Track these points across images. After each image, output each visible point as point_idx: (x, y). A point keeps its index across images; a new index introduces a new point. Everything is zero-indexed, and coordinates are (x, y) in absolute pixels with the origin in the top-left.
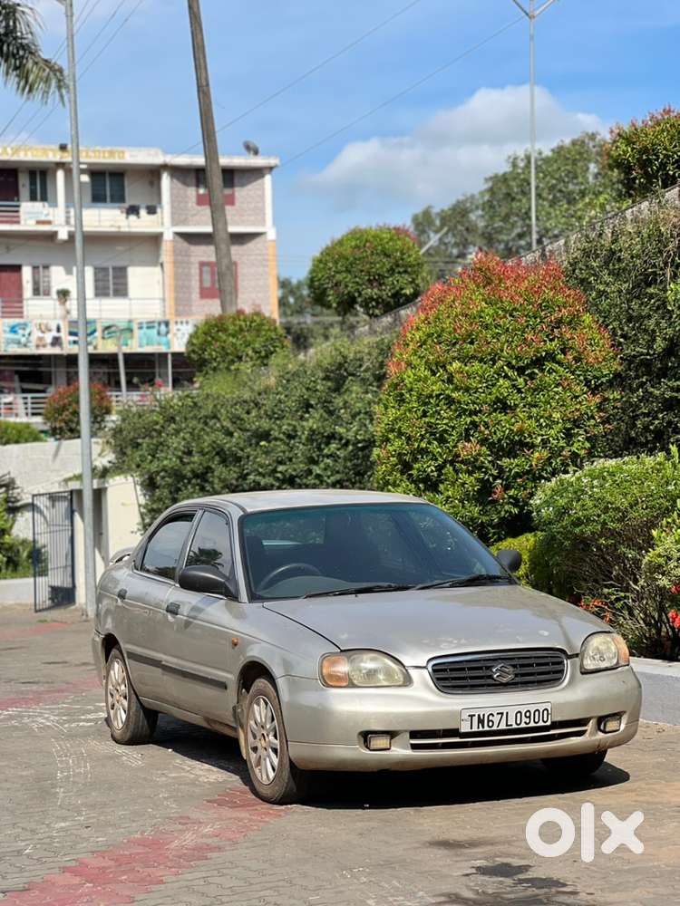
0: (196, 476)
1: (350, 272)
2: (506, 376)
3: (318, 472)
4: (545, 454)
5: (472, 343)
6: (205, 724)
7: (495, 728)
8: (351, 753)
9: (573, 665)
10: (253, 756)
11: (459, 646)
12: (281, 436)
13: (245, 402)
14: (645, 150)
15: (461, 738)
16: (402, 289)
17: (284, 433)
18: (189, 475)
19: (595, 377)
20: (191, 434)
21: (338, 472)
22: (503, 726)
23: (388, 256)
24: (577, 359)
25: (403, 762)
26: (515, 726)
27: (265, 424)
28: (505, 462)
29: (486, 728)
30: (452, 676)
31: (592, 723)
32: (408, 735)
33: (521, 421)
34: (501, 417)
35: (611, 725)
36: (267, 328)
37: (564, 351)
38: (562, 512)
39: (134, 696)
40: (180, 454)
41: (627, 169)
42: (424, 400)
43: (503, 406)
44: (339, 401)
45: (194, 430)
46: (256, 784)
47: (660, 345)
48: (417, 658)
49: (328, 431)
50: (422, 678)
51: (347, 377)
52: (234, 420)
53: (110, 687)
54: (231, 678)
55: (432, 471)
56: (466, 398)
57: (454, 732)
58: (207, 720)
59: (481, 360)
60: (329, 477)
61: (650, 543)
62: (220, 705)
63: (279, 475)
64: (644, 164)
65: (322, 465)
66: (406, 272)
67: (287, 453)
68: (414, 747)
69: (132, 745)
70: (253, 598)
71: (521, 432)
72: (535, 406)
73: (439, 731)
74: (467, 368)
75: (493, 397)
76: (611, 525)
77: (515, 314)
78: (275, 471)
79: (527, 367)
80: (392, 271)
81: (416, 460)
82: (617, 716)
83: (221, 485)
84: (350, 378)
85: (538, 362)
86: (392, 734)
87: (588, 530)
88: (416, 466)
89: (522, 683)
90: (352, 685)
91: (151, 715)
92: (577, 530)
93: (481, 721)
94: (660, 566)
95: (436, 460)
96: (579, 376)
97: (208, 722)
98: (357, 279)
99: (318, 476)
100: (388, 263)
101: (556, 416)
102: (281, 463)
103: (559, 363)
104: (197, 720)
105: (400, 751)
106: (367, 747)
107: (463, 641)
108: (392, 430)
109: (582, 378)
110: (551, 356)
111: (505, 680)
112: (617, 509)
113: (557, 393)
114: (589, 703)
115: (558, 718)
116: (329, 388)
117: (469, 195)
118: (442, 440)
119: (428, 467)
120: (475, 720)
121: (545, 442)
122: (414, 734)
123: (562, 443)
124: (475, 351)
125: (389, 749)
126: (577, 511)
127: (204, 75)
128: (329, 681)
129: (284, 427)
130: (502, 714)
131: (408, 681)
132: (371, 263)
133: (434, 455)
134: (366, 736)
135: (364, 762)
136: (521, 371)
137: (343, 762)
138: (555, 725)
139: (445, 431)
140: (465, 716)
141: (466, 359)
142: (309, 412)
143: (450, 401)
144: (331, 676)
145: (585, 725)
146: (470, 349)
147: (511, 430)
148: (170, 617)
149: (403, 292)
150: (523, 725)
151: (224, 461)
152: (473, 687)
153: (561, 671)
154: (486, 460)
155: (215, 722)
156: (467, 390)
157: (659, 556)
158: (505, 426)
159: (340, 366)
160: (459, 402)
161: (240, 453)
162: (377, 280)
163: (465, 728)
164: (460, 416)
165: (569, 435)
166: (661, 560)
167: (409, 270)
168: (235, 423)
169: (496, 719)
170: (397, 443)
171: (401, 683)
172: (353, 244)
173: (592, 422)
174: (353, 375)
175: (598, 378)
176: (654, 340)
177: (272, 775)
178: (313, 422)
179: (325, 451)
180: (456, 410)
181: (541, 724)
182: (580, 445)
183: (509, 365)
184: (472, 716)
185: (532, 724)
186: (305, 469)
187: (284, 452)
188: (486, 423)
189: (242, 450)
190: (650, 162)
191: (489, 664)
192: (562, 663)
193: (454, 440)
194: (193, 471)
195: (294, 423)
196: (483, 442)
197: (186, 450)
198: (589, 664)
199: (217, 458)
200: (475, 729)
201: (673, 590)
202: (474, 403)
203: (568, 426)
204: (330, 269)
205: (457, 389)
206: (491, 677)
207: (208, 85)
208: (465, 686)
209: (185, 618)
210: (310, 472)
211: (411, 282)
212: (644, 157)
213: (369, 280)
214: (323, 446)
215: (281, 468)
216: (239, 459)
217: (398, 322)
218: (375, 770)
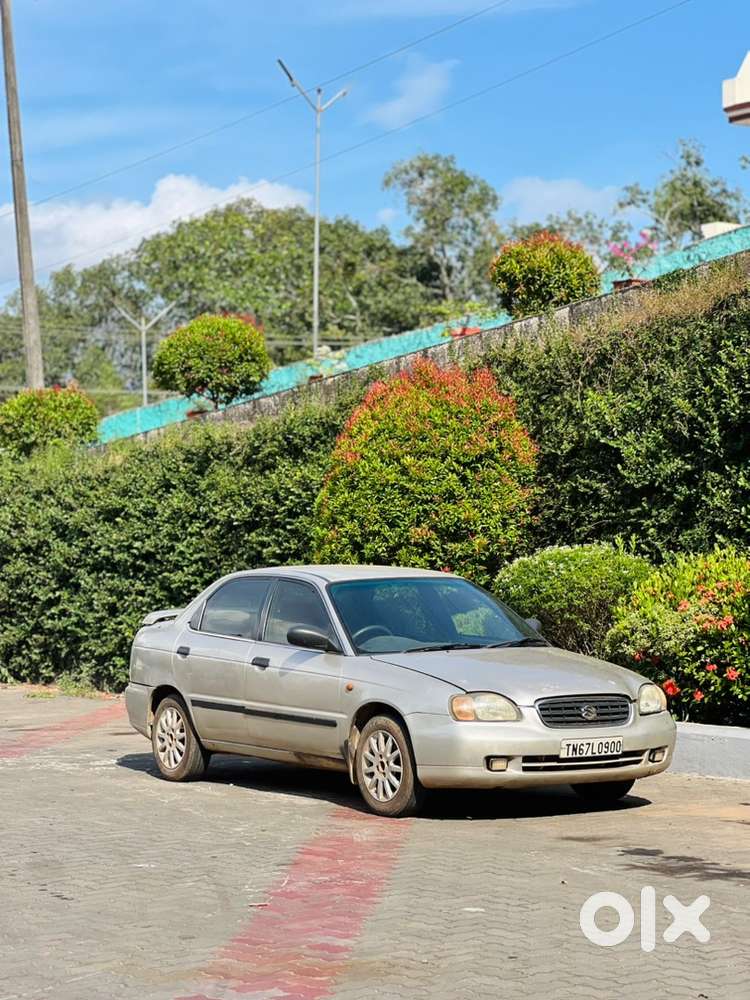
0: (27, 550)
1: (202, 359)
2: (453, 471)
3: (182, 549)
4: (486, 541)
5: (423, 440)
6: (294, 759)
7: (584, 755)
8: (473, 772)
9: (635, 707)
10: (368, 781)
11: (555, 690)
12: (137, 513)
13: (89, 479)
14: (531, 270)
15: (558, 762)
16: (249, 376)
17: (140, 511)
18: (18, 548)
19: (524, 474)
20: (20, 508)
21: (202, 550)
22: (589, 754)
23: (236, 344)
24: (513, 458)
25: (514, 781)
26: (597, 754)
27: (116, 501)
28: (450, 546)
29: (578, 755)
30: (557, 712)
31: (647, 753)
32: (521, 759)
33: (465, 510)
34: (450, 507)
35: (658, 757)
37: (501, 449)
38: (532, 591)
39: (194, 739)
40: (7, 527)
41: (512, 283)
42: (380, 490)
43: (450, 496)
44: (203, 484)
45: (24, 504)
47: (566, 446)
48: (527, 700)
49: (193, 510)
50: (532, 715)
51: (212, 461)
52: (76, 496)
53: (159, 731)
55: (383, 551)
56: (420, 488)
57: (556, 758)
58: (298, 754)
59: (433, 455)
60: (191, 555)
61: (610, 620)
62: (324, 743)
63: (135, 551)
64: (529, 282)
65: (185, 543)
66: (254, 360)
67: (144, 531)
68: (525, 769)
69: (188, 781)
70: (358, 652)
71: (467, 521)
72: (479, 498)
73: (541, 756)
74: (421, 462)
75: (443, 489)
76: (576, 602)
77: (460, 416)
78: (130, 547)
79: (472, 462)
80: (241, 359)
81: (368, 541)
82: (661, 749)
83: (62, 559)
84: (215, 461)
85: (479, 459)
86: (509, 758)
87: (556, 606)
88: (369, 546)
89: (601, 721)
90: (477, 720)
92: (546, 606)
93: (574, 750)
94: (625, 637)
95: (387, 541)
96: (513, 473)
97: (299, 757)
98: (209, 366)
99: (182, 553)
100: (238, 351)
101: (496, 507)
102: (136, 539)
103: (496, 461)
104: (288, 756)
105: (514, 772)
106: (489, 769)
107: (557, 687)
108: (343, 513)
109: (515, 475)
110: (490, 454)
111: (589, 718)
112: (582, 589)
113: (497, 487)
114: (647, 736)
115: (626, 749)
116: (192, 470)
117: (115, 255)
118: (392, 525)
119: (380, 547)
120: (571, 747)
121: (485, 530)
122: (526, 759)
123: (499, 531)
124: (427, 446)
125: (504, 770)
126: (546, 588)
128: (457, 716)
129: (142, 505)
130: (589, 744)
131: (520, 716)
132: (223, 351)
133: (385, 537)
134: (489, 760)
135: (488, 780)
136: (465, 465)
137: (470, 780)
138: (626, 754)
139: (398, 517)
140: (564, 745)
141: (419, 455)
142: (171, 493)
143: (404, 491)
144: (460, 712)
145: (641, 755)
146: (423, 446)
147: (459, 518)
148: (256, 669)
149: (251, 379)
150: (603, 754)
151: (62, 536)
152: (568, 722)
153: (627, 713)
154: (436, 544)
155: (309, 755)
156: (421, 481)
157: (626, 628)
158: (452, 514)
159: (208, 449)
160: (413, 492)
161: (86, 529)
162: (227, 367)
163: (563, 755)
164: (412, 504)
165: (505, 525)
166: (628, 632)
167: (257, 358)
168: (77, 499)
169: (585, 748)
170: (349, 526)
171: (515, 718)
172: (205, 331)
173: (522, 513)
174: (220, 459)
175: (527, 476)
176: (561, 442)
177: (391, 794)
178: (177, 499)
179: (189, 529)
180: (409, 499)
181: (615, 753)
182: (512, 534)
183: (458, 462)
184: (568, 745)
185: (609, 753)
186: (169, 544)
187: (141, 529)
188: (437, 512)
189: (89, 525)
190: (534, 281)
191: (578, 705)
192: (627, 706)
193: (405, 526)
194: (22, 545)
195: (153, 501)
196: (434, 528)
197: (14, 524)
198: (645, 710)
199: (54, 533)
200: (570, 756)
202: (426, 493)
203: (506, 516)
204: (181, 355)
205: (411, 480)
206: (580, 715)
207: (22, 160)
208: (562, 722)
209: (278, 670)
210: (172, 549)
211: (258, 371)
212: (530, 276)
213: (220, 367)
214: (187, 525)
215: (137, 544)
216: (86, 534)
217: (257, 409)
218: (491, 787)
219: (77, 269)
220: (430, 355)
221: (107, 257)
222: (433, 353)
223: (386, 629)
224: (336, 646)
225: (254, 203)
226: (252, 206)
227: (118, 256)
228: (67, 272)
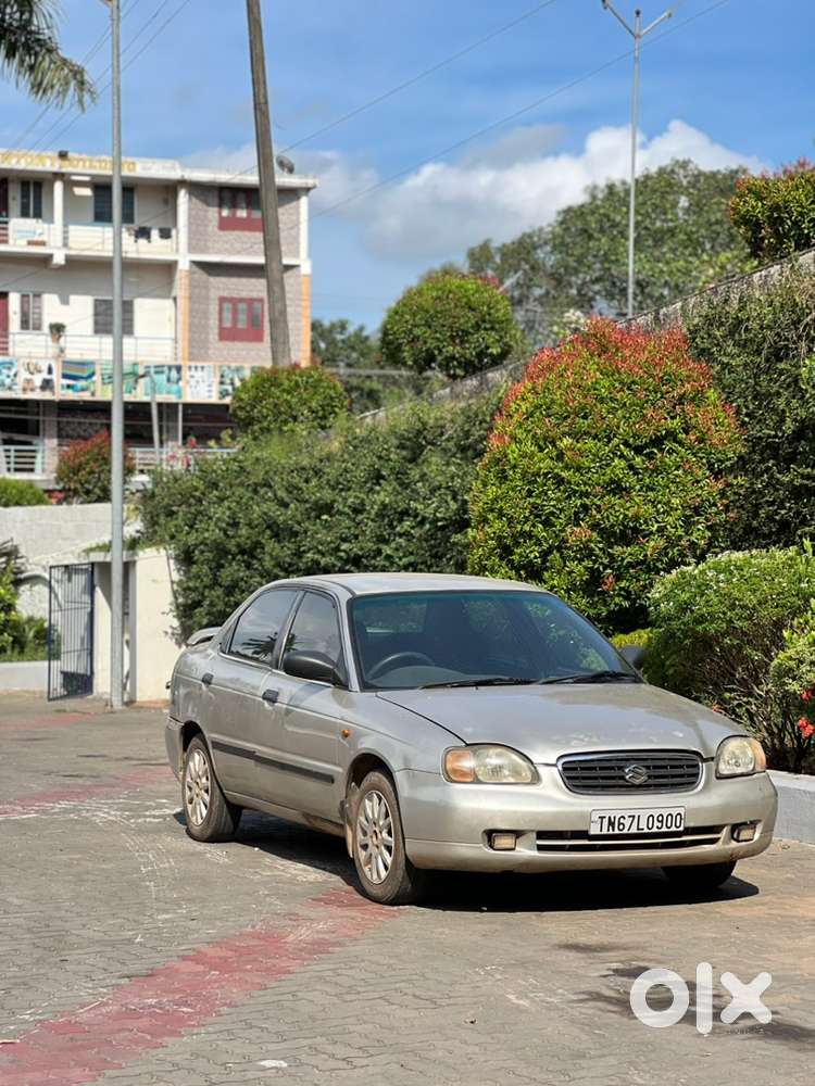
0: (243, 552)
1: (430, 327)
2: (622, 456)
3: (389, 552)
4: (662, 543)
5: (585, 417)
6: (302, 820)
7: (625, 831)
8: (473, 851)
9: (709, 769)
10: (362, 854)
11: (590, 743)
12: (346, 509)
13: (303, 469)
14: (776, 208)
15: (590, 840)
16: (487, 348)
17: (350, 507)
18: (234, 549)
19: (719, 460)
20: (238, 503)
21: (412, 553)
22: (634, 830)
23: (472, 309)
24: (701, 440)
25: (528, 863)
26: (646, 830)
27: (327, 495)
28: (617, 550)
29: (617, 832)
30: (585, 775)
31: (725, 831)
32: (535, 835)
33: (635, 506)
34: (615, 500)
35: (745, 834)
36: (325, 384)
37: (686, 432)
38: (684, 608)
40: (224, 525)
41: (755, 226)
42: (530, 478)
43: (616, 488)
44: (415, 473)
45: (241, 498)
46: (365, 884)
47: (789, 426)
48: (547, 756)
49: (402, 506)
50: (552, 777)
51: (426, 447)
52: (290, 489)
53: (189, 779)
54: (340, 771)
55: (536, 558)
56: (577, 478)
57: (584, 834)
58: (306, 816)
59: (595, 437)
60: (400, 559)
61: (780, 644)
62: (322, 800)
63: (342, 554)
64: (775, 222)
65: (393, 545)
66: (492, 328)
67: (353, 530)
68: (540, 848)
69: (213, 842)
70: (366, 686)
71: (636, 518)
72: (652, 490)
73: (567, 832)
74: (579, 445)
75: (607, 478)
76: (738, 624)
77: (633, 387)
78: (337, 549)
79: (646, 446)
80: (477, 327)
81: (517, 544)
82: (753, 824)
83: (273, 563)
84: (429, 447)
85: (657, 442)
86: (517, 834)
87: (712, 628)
88: (518, 551)
89: (655, 785)
90: (477, 781)
91: (235, 809)
92: (700, 628)
93: (611, 824)
94: (791, 669)
95: (540, 545)
96: (701, 458)
97: (308, 820)
98: (438, 335)
99: (388, 557)
100: (472, 318)
101: (675, 501)
102: (345, 540)
103: (681, 443)
104: (293, 816)
105: (526, 852)
106: (491, 847)
107: (595, 740)
108: (492, 510)
109: (704, 461)
110: (671, 435)
111: (637, 782)
112: (744, 607)
113: (677, 476)
114: (725, 808)
115: (692, 824)
116: (404, 458)
118: (547, 524)
119: (531, 552)
120: (606, 821)
121: (661, 530)
122: (541, 835)
123: (680, 532)
124: (588, 426)
125: (513, 849)
126: (700, 608)
127: (262, 91)
128: (454, 776)
129: (351, 500)
130: (634, 817)
131: (536, 778)
132: (454, 317)
133: (538, 540)
134: (490, 835)
135: (488, 862)
136: (638, 450)
137: (464, 861)
138: (689, 831)
139: (552, 513)
140: (595, 817)
141: (577, 436)
142: (380, 485)
143: (560, 481)
144: (455, 771)
145: (718, 833)
146: (584, 424)
147: (626, 516)
148: (266, 704)
149: (490, 351)
150: (655, 830)
151: (276, 536)
152: (604, 787)
153: (696, 775)
154: (597, 548)
155: (316, 818)
156: (578, 469)
157: (791, 658)
158: (618, 510)
159: (419, 432)
160: (569, 483)
161: (296, 528)
162: (461, 336)
163: (595, 830)
164: (569, 497)
165: (688, 523)
166: (793, 664)
167: (497, 326)
168: (291, 492)
169: (627, 822)
170: (497, 525)
171: (529, 781)
172: (434, 294)
173: (714, 509)
174: (433, 444)
175: (722, 462)
176: (783, 421)
177: (383, 874)
178: (384, 495)
179: (398, 529)
180: (565, 491)
181: (673, 829)
182: (700, 535)
183: (626, 444)
184: (602, 818)
185: (664, 829)
186: (375, 548)
187: (349, 528)
188: (599, 507)
189: (299, 524)
190: (781, 221)
191: (622, 764)
192: (697, 766)
193: (561, 524)
194: (238, 545)
195: (362, 495)
196: (595, 527)
197: (231, 521)
198: (725, 769)
199: (268, 532)
200: (605, 832)
201: (804, 696)
202: (585, 484)
203: (688, 513)
204: (406, 322)
205: (567, 467)
206: (623, 778)
207: (266, 103)
208: (596, 787)
209: (285, 706)
210: (379, 552)
211: (498, 341)
212: (775, 215)
213: (452, 337)
214: (395, 523)
215: (344, 546)
216: (296, 534)
217: (484, 386)
218: (498, 871)
219: (496, 244)
220: (662, 318)
221: (528, 230)
222: (665, 315)
223: (425, 657)
224: (342, 678)
225: (691, 166)
226: (689, 168)
227: (541, 230)
228: (485, 247)
